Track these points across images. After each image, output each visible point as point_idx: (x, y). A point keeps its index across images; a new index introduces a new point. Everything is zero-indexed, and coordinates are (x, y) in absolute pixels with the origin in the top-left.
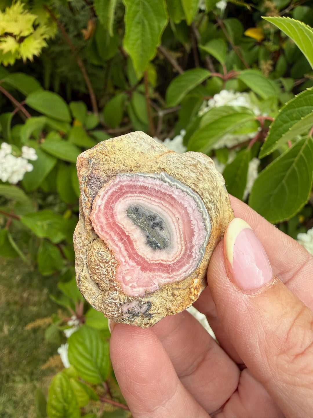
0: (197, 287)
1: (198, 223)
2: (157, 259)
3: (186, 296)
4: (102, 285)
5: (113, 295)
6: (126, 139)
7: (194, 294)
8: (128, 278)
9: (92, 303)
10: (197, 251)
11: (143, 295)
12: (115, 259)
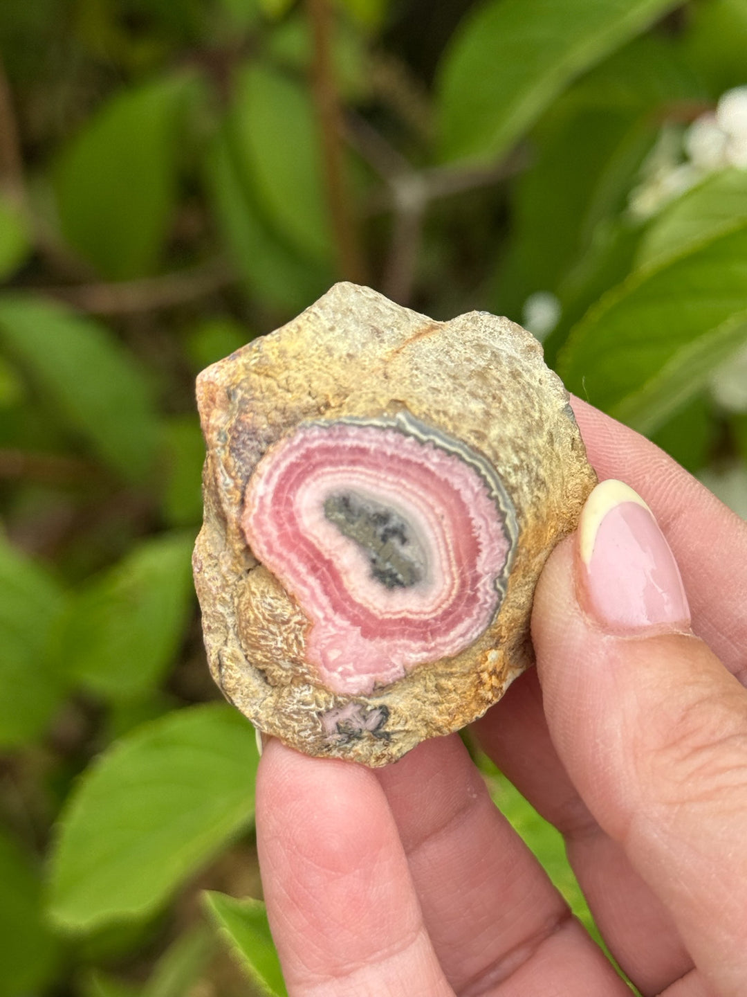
0: (498, 670)
1: (487, 524)
2: (398, 608)
3: (470, 690)
4: (274, 674)
5: (301, 693)
7: (489, 685)
8: (333, 655)
9: (253, 716)
10: (489, 588)
11: (369, 691)
12: (302, 614)
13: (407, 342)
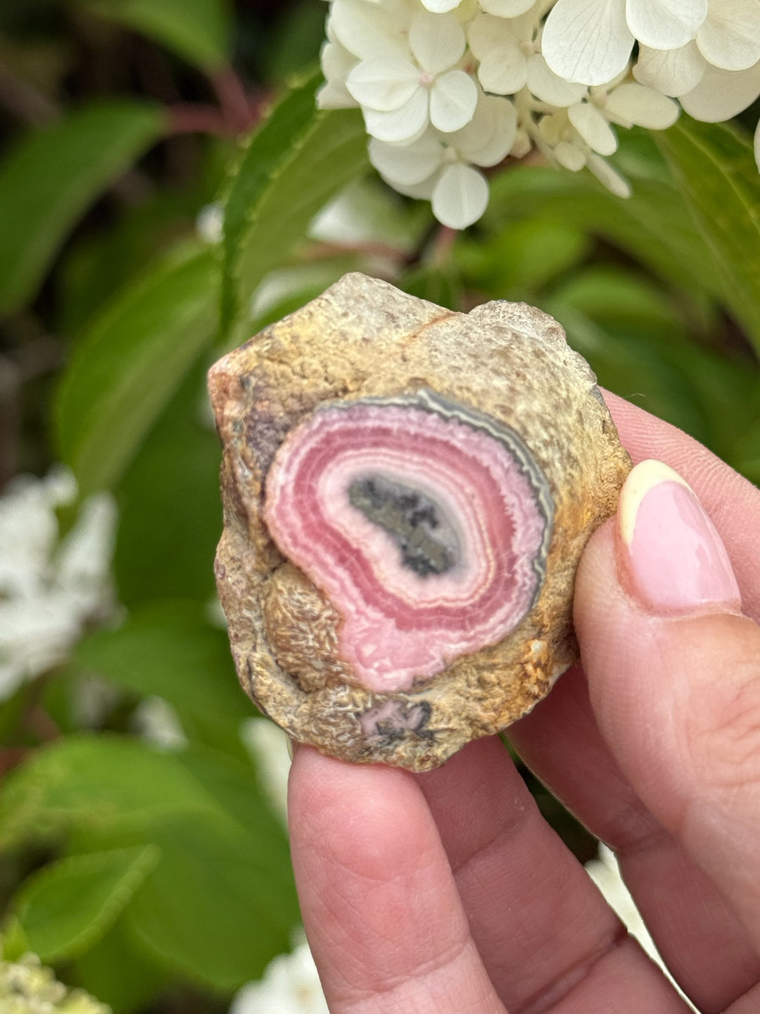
0: (543, 662)
1: (520, 501)
2: (432, 596)
3: (514, 683)
4: (308, 676)
5: (336, 694)
6: (321, 310)
7: (535, 678)
8: (368, 650)
9: (288, 724)
10: (527, 569)
11: (408, 687)
12: (333, 608)
13: (424, 327)
